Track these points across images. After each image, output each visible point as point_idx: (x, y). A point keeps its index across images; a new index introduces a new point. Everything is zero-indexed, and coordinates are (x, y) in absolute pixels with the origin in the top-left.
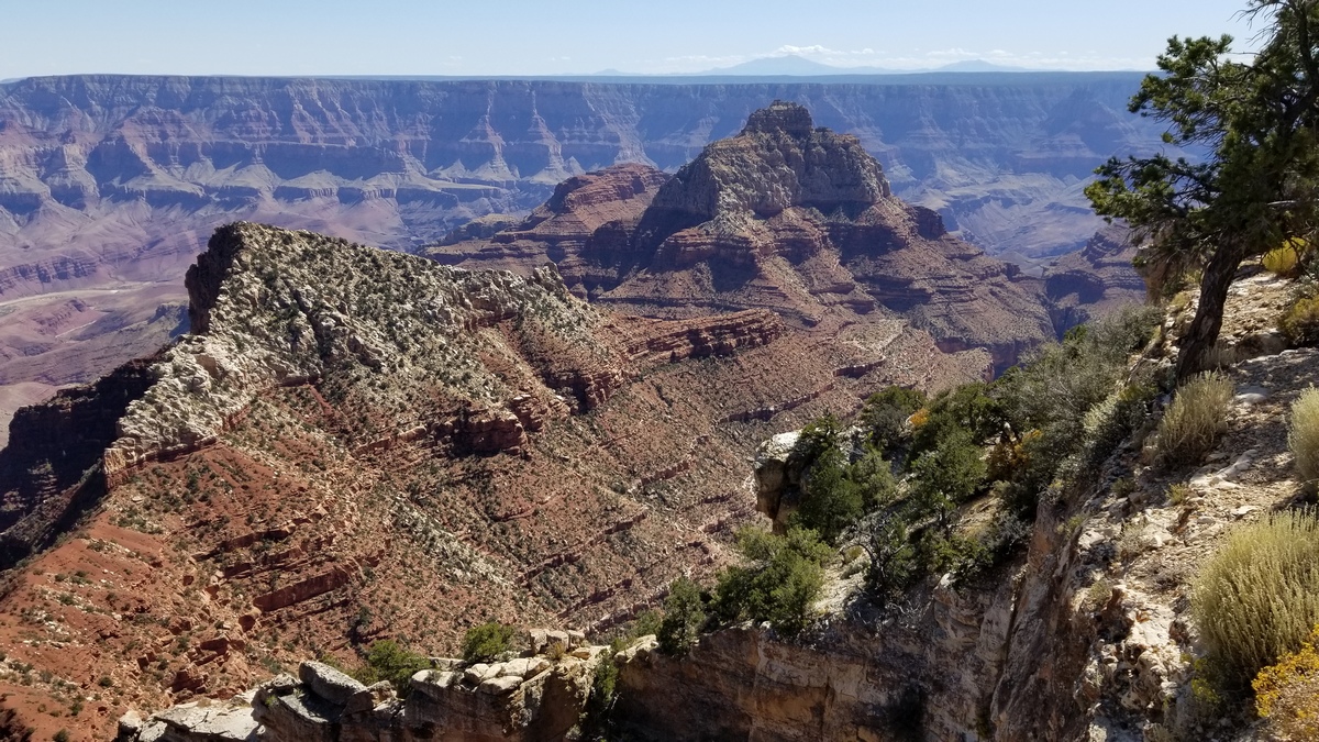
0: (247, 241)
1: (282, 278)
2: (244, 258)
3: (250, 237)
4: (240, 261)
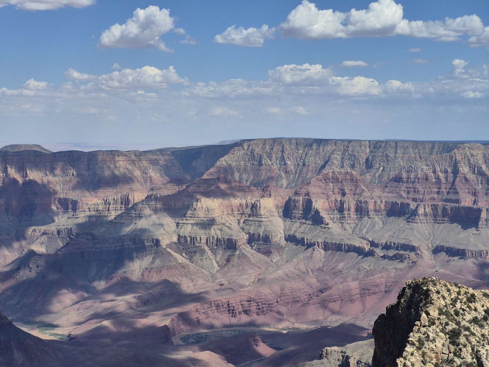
0: (434, 296)
1: (465, 336)
2: (431, 313)
3: (438, 292)
4: (428, 314)
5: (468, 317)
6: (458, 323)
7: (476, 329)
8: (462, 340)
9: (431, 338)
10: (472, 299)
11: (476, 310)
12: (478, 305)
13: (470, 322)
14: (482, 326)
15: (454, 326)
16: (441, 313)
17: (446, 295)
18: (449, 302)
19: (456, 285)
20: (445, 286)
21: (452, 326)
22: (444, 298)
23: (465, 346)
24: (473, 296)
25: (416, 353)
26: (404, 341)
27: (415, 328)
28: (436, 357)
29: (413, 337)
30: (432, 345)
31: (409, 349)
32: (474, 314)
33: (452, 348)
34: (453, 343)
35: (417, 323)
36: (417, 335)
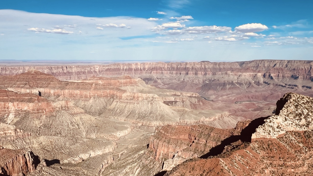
0: (292, 97)
4: (290, 101)
5: (301, 102)
6: (298, 103)
7: (303, 105)
8: (299, 107)
9: (290, 106)
10: (303, 98)
11: (304, 101)
12: (305, 100)
13: (302, 103)
14: (305, 104)
15: (297, 104)
16: (293, 100)
17: (296, 96)
18: (296, 98)
19: (299, 94)
20: (296, 94)
21: (296, 104)
22: (295, 97)
23: (299, 109)
24: (304, 97)
25: (285, 109)
26: (283, 107)
27: (286, 104)
28: (291, 111)
29: (285, 106)
30: (290, 108)
31: (284, 108)
32: (303, 101)
33: (296, 109)
34: (296, 108)
35: (287, 102)
36: (286, 105)
